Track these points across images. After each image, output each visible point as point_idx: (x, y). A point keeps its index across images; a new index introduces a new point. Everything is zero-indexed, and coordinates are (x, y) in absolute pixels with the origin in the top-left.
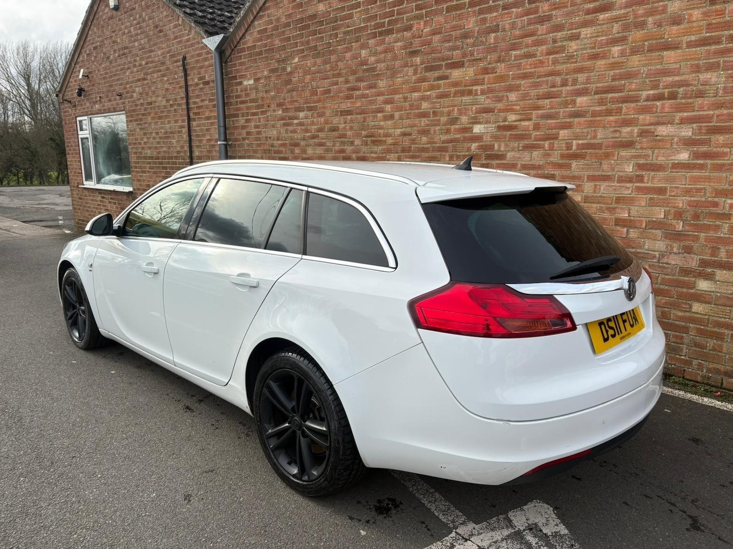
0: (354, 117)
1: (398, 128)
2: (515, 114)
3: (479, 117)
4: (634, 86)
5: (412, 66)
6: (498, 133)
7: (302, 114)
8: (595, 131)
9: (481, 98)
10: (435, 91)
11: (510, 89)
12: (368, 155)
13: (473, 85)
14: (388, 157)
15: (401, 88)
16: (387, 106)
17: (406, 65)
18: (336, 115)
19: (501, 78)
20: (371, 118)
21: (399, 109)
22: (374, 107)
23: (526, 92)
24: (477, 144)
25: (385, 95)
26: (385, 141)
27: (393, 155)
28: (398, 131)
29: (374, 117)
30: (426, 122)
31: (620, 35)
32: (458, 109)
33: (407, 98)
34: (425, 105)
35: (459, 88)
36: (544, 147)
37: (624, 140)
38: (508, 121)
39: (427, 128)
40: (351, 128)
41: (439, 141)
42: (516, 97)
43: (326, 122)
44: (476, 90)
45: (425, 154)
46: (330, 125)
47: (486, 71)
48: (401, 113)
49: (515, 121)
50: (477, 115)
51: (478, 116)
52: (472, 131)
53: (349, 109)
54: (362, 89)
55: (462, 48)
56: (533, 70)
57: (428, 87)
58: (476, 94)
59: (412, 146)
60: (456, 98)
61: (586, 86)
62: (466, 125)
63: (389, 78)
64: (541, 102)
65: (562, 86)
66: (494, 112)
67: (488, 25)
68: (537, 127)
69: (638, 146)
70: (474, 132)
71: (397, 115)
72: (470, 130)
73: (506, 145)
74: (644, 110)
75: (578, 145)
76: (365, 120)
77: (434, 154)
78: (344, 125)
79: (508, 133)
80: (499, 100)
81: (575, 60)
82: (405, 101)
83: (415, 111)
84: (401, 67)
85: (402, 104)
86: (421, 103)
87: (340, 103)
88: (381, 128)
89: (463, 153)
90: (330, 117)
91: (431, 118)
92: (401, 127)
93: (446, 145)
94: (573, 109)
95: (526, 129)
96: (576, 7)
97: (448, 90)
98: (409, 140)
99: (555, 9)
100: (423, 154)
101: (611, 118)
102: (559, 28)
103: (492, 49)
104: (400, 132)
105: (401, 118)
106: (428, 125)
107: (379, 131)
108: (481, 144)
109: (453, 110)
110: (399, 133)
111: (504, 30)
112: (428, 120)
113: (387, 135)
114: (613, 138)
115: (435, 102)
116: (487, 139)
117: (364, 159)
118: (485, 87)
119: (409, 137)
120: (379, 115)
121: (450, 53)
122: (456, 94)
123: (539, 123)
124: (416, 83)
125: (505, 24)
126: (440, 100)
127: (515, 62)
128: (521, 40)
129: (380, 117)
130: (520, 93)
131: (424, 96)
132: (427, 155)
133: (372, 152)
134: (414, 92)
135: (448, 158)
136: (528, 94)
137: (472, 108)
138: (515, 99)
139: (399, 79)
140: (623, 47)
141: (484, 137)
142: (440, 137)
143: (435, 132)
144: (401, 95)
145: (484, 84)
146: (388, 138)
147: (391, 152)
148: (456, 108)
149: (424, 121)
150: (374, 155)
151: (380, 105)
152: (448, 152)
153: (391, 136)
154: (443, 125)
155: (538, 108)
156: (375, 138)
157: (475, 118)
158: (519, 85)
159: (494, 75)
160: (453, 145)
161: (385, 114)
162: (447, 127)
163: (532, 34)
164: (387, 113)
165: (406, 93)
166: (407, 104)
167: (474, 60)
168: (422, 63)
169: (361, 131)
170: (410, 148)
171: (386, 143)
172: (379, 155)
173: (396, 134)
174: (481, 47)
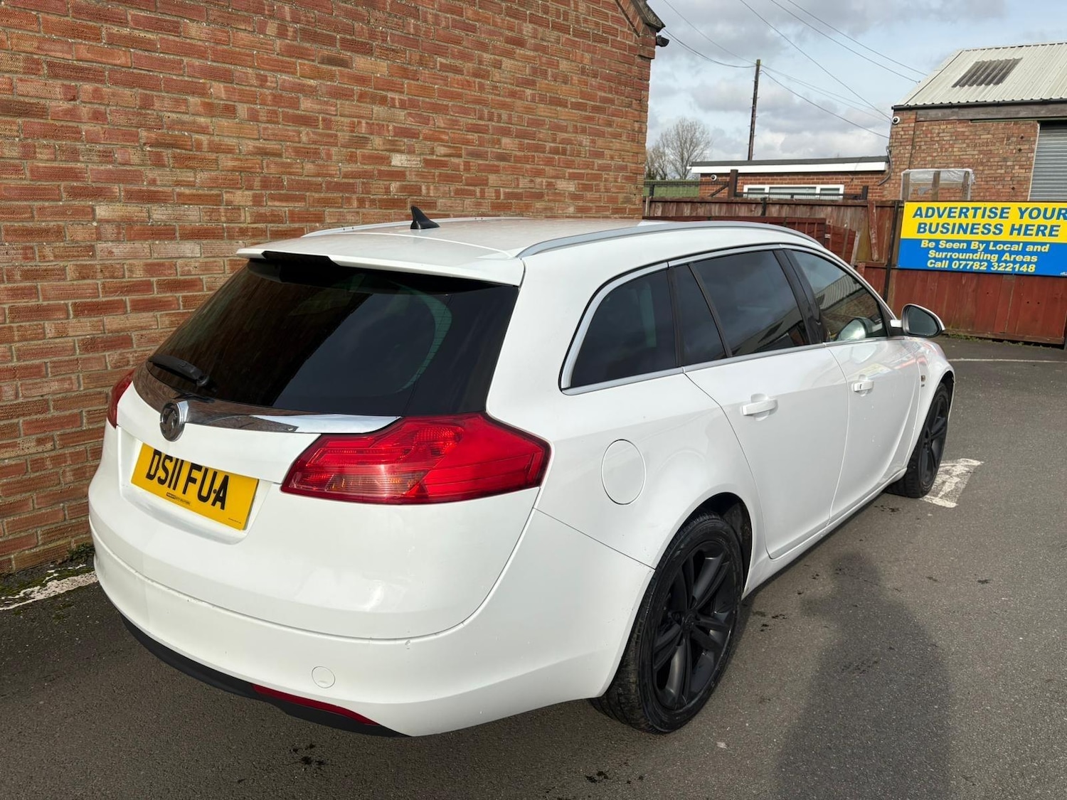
0: (106, 89)
1: (249, 138)
2: (444, 146)
3: (399, 143)
4: (541, 136)
5: (272, 17)
6: (424, 170)
8: (517, 179)
9: (401, 114)
10: (325, 82)
11: (437, 109)
12: (169, 189)
13: (388, 90)
14: (225, 196)
15: (247, 55)
16: (215, 84)
17: (259, 10)
18: (28, 71)
19: (425, 91)
20: (168, 104)
21: (250, 98)
22: (174, 77)
23: (454, 118)
24: (398, 183)
26: (216, 160)
27: (239, 192)
28: (248, 145)
29: (178, 102)
30: (312, 135)
31: (531, 78)
32: (367, 123)
33: (266, 81)
34: (306, 104)
35: (367, 89)
36: (475, 195)
37: (537, 191)
38: (437, 156)
39: (313, 146)
40: (97, 117)
41: (338, 172)
42: (444, 123)
44: (393, 99)
45: (313, 194)
47: (405, 73)
48: (252, 106)
49: (445, 156)
50: (396, 138)
51: (397, 141)
52: (391, 162)
53: (85, 65)
54: (131, 24)
55: (369, 22)
56: (460, 90)
57: (312, 70)
58: (394, 106)
59: (285, 177)
60: (362, 104)
61: (507, 125)
62: (381, 152)
63: (214, 21)
64: (470, 136)
65: (489, 120)
66: (418, 138)
68: (467, 167)
69: (546, 198)
70: (393, 163)
71: (242, 109)
72: (386, 160)
73: (436, 189)
74: (549, 162)
75: (505, 194)
76: (147, 103)
77: (330, 195)
78: (66, 105)
79: (437, 172)
80: (426, 121)
81: (498, 92)
82: (262, 86)
83: (286, 110)
84: (246, 11)
85: (253, 89)
86: (298, 98)
87: (44, 40)
88: (203, 130)
89: (380, 197)
91: (320, 131)
93: (351, 181)
94: (499, 151)
95: (456, 168)
96: (497, 29)
97: (349, 87)
98: (276, 164)
99: (478, 20)
100: (308, 194)
101: (528, 166)
102: (483, 46)
103: (412, 42)
104: (254, 147)
105: (254, 117)
106: (315, 142)
107: (196, 136)
108: (404, 183)
109: (359, 123)
110: (251, 148)
111: (425, 21)
112: (313, 133)
113: (216, 148)
114: (530, 188)
115: (326, 103)
116: (412, 179)
117: (152, 197)
118: (406, 98)
119: (277, 159)
120: (191, 99)
121: (349, 22)
122: (362, 96)
123: (469, 162)
124: (283, 56)
125: (426, 12)
126: (335, 101)
127: (440, 73)
128: (446, 44)
129: (196, 105)
130: (448, 117)
131: (304, 85)
132: (317, 195)
133: (178, 183)
134: (280, 71)
135: (355, 204)
136: (457, 121)
137: (388, 126)
138: (443, 125)
139: (242, 34)
140: (534, 92)
141: (407, 173)
142: (339, 167)
143: (329, 156)
144: (250, 70)
145: (403, 93)
146: (222, 156)
147: (234, 185)
148: (364, 122)
149: (308, 134)
150: (187, 191)
151: (193, 77)
152: (355, 193)
153: (230, 153)
154: (343, 146)
155: (468, 142)
156: (184, 151)
157: (392, 142)
158: (447, 106)
159: (416, 83)
160: (363, 183)
161: (210, 101)
162: (349, 150)
163: (458, 41)
164: (216, 101)
165: (263, 70)
166: (267, 92)
167: (387, 49)
168: (295, 20)
169: (135, 129)
170: (280, 180)
171: (218, 165)
172: (201, 192)
173: (244, 149)
174: (397, 33)
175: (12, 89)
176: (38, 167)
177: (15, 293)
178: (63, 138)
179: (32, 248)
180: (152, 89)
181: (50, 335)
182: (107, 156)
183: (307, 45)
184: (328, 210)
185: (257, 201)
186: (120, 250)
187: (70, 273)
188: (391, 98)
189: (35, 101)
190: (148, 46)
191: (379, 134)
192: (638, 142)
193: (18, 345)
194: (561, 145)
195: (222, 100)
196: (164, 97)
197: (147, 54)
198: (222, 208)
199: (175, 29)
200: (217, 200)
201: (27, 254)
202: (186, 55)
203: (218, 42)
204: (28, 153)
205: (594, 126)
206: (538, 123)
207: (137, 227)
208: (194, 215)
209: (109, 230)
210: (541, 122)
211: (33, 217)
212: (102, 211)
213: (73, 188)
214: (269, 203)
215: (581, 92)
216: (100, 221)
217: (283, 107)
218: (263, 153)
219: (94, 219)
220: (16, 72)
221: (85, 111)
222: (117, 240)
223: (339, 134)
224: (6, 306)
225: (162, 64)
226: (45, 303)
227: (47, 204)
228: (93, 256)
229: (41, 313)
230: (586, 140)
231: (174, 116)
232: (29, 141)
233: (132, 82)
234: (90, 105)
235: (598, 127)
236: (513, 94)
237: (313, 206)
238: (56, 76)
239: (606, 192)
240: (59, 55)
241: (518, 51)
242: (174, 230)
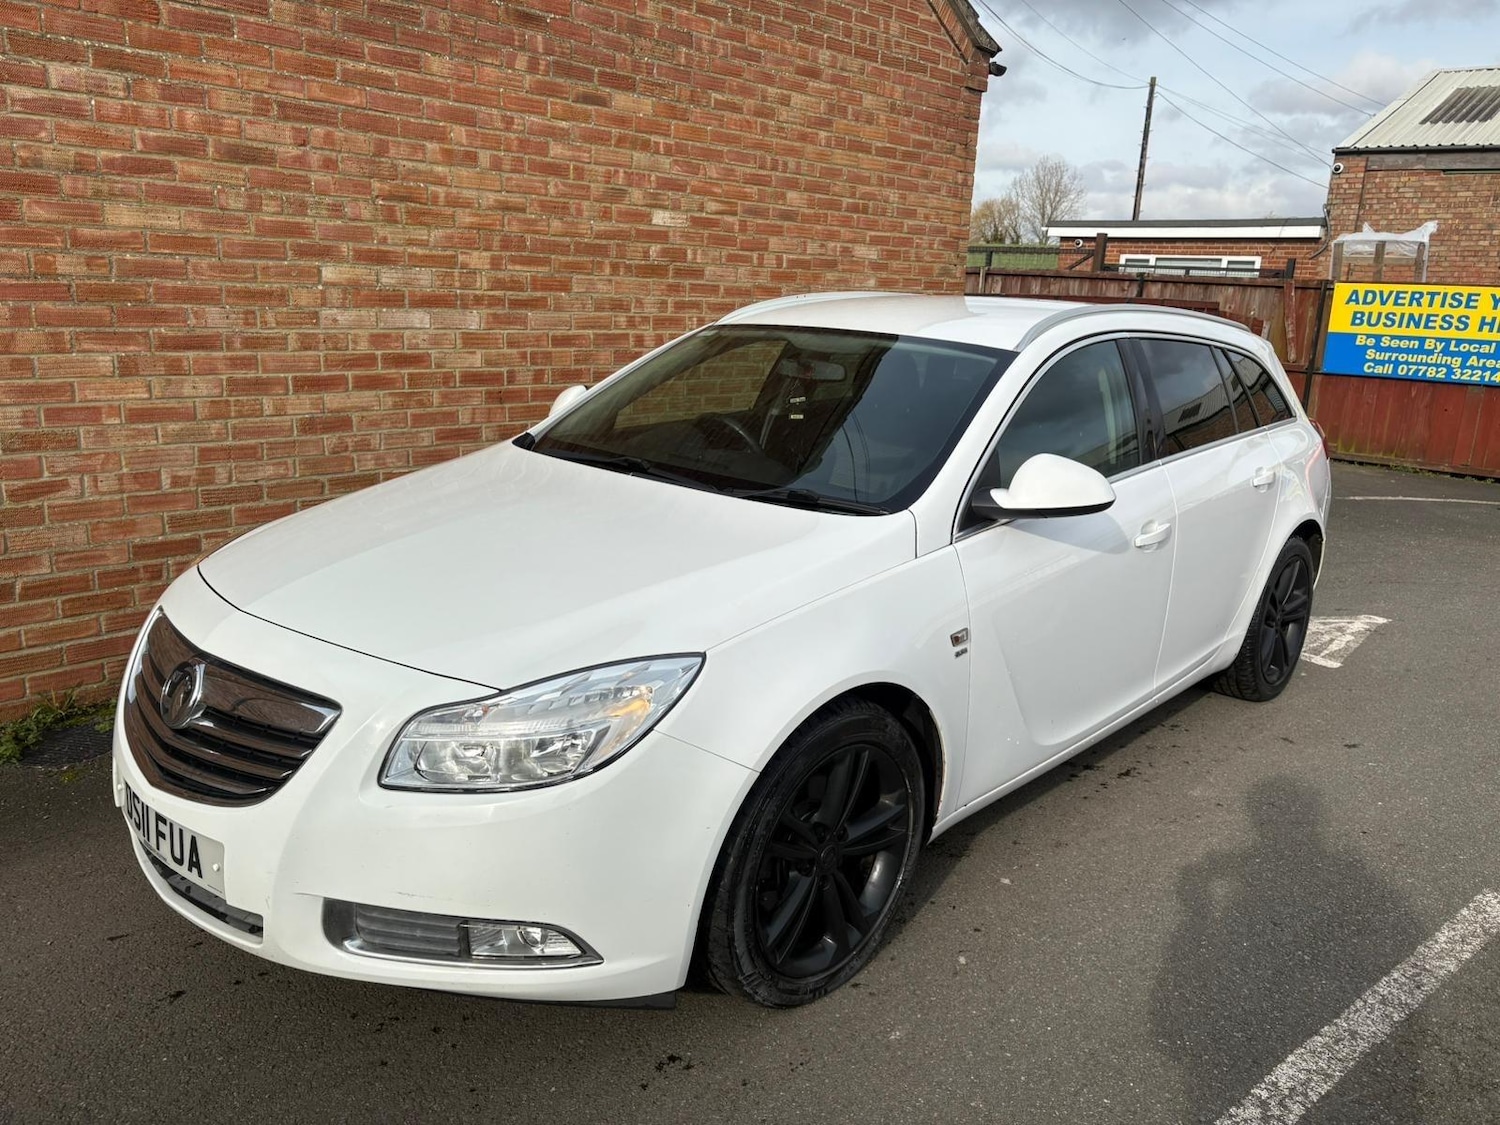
0: (339, 134)
1: (491, 190)
2: (716, 201)
3: (662, 197)
4: (836, 189)
5: (522, 48)
6: (690, 230)
7: (57, 71)
8: (805, 243)
9: (666, 162)
10: (578, 124)
11: (709, 155)
12: (400, 249)
13: (651, 133)
14: (461, 258)
15: (493, 93)
16: (456, 127)
17: (508, 40)
18: (258, 112)
19: (696, 134)
20: (404, 150)
21: (494, 144)
22: (412, 120)
23: (729, 166)
24: (659, 246)
25: (448, 99)
26: (453, 216)
27: (476, 254)
28: (490, 198)
29: (414, 148)
30: (561, 187)
31: (826, 117)
32: (625, 172)
33: (512, 123)
34: (556, 150)
35: (627, 132)
36: (751, 261)
37: (829, 258)
38: (707, 213)
39: (561, 200)
40: (329, 165)
41: (589, 232)
42: (717, 173)
43: (211, 126)
44: (657, 144)
45: (560, 257)
46: (232, 141)
47: (673, 112)
48: (496, 153)
49: (717, 213)
50: (659, 191)
51: (660, 194)
52: (651, 220)
54: (368, 58)
55: (633, 52)
56: (738, 133)
57: (565, 111)
58: (657, 152)
59: (528, 236)
60: (621, 150)
61: (794, 176)
62: (640, 208)
63: (458, 55)
64: (748, 189)
65: (772, 169)
66: (685, 191)
67: (675, 27)
68: (743, 228)
69: (840, 267)
70: (654, 222)
71: (485, 157)
72: (646, 218)
73: (704, 254)
74: (846, 222)
75: (789, 261)
76: (381, 150)
77: (579, 259)
78: (295, 151)
79: (706, 233)
80: (694, 170)
81: (784, 135)
82: (508, 129)
83: (533, 157)
84: (495, 42)
85: (498, 133)
86: (547, 143)
87: (275, 77)
88: (440, 181)
89: (636, 262)
90: (229, 112)
91: (571, 181)
92: (499, 189)
93: (604, 242)
94: (783, 207)
95: (730, 228)
96: (786, 57)
97: (606, 129)
98: (519, 220)
99: (763, 47)
100: (553, 257)
101: (819, 227)
102: (768, 79)
103: (682, 75)
104: (496, 201)
105: (496, 165)
106: (564, 195)
107: (432, 188)
108: (666, 246)
109: (617, 172)
110: (491, 202)
111: (699, 49)
112: (563, 184)
113: (454, 202)
114: (820, 254)
115: (579, 149)
116: (676, 241)
117: (381, 258)
118: (672, 143)
119: (521, 215)
120: (430, 146)
121: (610, 52)
122: (621, 141)
123: (745, 221)
124: (532, 93)
125: (701, 39)
126: (588, 145)
127: (715, 111)
128: (723, 77)
129: (434, 152)
130: (722, 166)
131: (554, 128)
132: (563, 259)
133: (411, 242)
134: (529, 111)
135: (608, 270)
136: (732, 170)
137: (650, 176)
138: (715, 176)
139: (488, 70)
140: (829, 134)
141: (671, 234)
142: (591, 225)
143: (579, 212)
144: (495, 111)
145: (669, 136)
146: (459, 211)
147: (470, 245)
148: (621, 170)
149: (556, 185)
150: (420, 251)
151: (433, 119)
152: (608, 256)
153: (468, 207)
154: (596, 200)
155: (745, 197)
156: (418, 205)
157: (654, 196)
158: (721, 151)
159: (685, 123)
160: (618, 245)
161: (450, 147)
162: (603, 204)
163: (737, 73)
164: (456, 147)
165: (510, 111)
166: (512, 136)
167: (653, 84)
168: (549, 51)
169: (367, 180)
170: (522, 240)
171: (454, 221)
172: (434, 252)
173: (484, 203)
174: (665, 64)
175: (240, 132)
176: (264, 221)
177: (235, 363)
178: (291, 189)
179: (253, 312)
180: (388, 134)
181: (268, 413)
182: (336, 210)
183: (560, 81)
184: (575, 276)
185: (495, 264)
186: (345, 317)
187: (292, 343)
188: (655, 142)
189: (264, 145)
190: (384, 83)
191: (639, 186)
192: (961, 199)
193: (234, 421)
194: (861, 201)
195: (463, 145)
196: (400, 143)
197: (383, 92)
198: (456, 271)
199: (414, 63)
200: (451, 261)
201: (249, 318)
202: (426, 94)
203: (461, 79)
204: (254, 205)
205: (905, 178)
206: (834, 174)
207: (364, 292)
208: (425, 279)
209: (335, 295)
210: (838, 172)
211: (256, 277)
212: (329, 273)
213: (299, 245)
214: (509, 267)
215: (890, 134)
216: (325, 284)
217: (529, 154)
218: (505, 207)
219: (319, 282)
220: (245, 113)
221: (315, 158)
222: (343, 307)
223: (592, 185)
224: (224, 377)
225: (400, 105)
226: (265, 376)
227: (271, 263)
228: (316, 324)
229: (260, 386)
230: (893, 195)
231: (410, 165)
232: (256, 190)
233: (367, 125)
234: (320, 152)
235: (909, 178)
236: (803, 137)
237: (559, 272)
238: (286, 118)
239: (917, 261)
240: (290, 93)
241: (811, 84)
242: (403, 296)
